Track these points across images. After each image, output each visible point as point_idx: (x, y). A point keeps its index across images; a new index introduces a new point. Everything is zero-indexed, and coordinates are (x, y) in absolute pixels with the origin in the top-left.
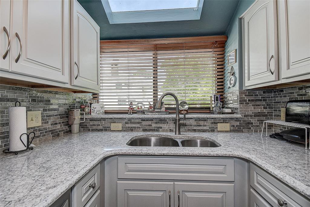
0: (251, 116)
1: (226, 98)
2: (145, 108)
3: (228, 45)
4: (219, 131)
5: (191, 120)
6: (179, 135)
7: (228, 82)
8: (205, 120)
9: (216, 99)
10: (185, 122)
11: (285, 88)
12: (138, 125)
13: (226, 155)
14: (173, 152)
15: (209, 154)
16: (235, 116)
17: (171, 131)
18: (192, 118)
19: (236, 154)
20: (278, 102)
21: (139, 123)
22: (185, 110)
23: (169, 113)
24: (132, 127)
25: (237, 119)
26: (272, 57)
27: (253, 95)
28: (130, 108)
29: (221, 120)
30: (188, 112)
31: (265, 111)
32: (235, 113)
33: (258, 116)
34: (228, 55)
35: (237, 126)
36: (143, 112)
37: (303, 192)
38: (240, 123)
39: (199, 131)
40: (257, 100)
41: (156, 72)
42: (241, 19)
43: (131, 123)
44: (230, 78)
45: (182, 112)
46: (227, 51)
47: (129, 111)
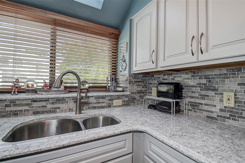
0: (135, 93)
1: (118, 79)
2: (37, 86)
3: (120, 38)
4: (114, 107)
5: (91, 99)
6: (80, 115)
7: (120, 67)
8: (104, 98)
9: (112, 80)
10: (86, 101)
11: (155, 74)
12: (27, 108)
13: (128, 131)
14: (76, 140)
15: (114, 133)
16: (125, 93)
17: (70, 110)
18: (92, 97)
19: (135, 128)
20: (151, 84)
21: (27, 105)
22: (85, 89)
23: (69, 91)
24: (16, 111)
25: (127, 96)
26: (153, 51)
27: (136, 78)
28: (14, 86)
29: (116, 97)
30: (89, 90)
31: (143, 89)
32: (125, 91)
33: (140, 93)
34: (121, 46)
35: (126, 101)
36: (35, 91)
37: (198, 160)
38: (128, 99)
39: (99, 108)
40: (139, 82)
41: (54, 48)
42: (131, 20)
43: (15, 105)
44: (122, 64)
45: (83, 91)
46: (120, 42)
47: (13, 90)
